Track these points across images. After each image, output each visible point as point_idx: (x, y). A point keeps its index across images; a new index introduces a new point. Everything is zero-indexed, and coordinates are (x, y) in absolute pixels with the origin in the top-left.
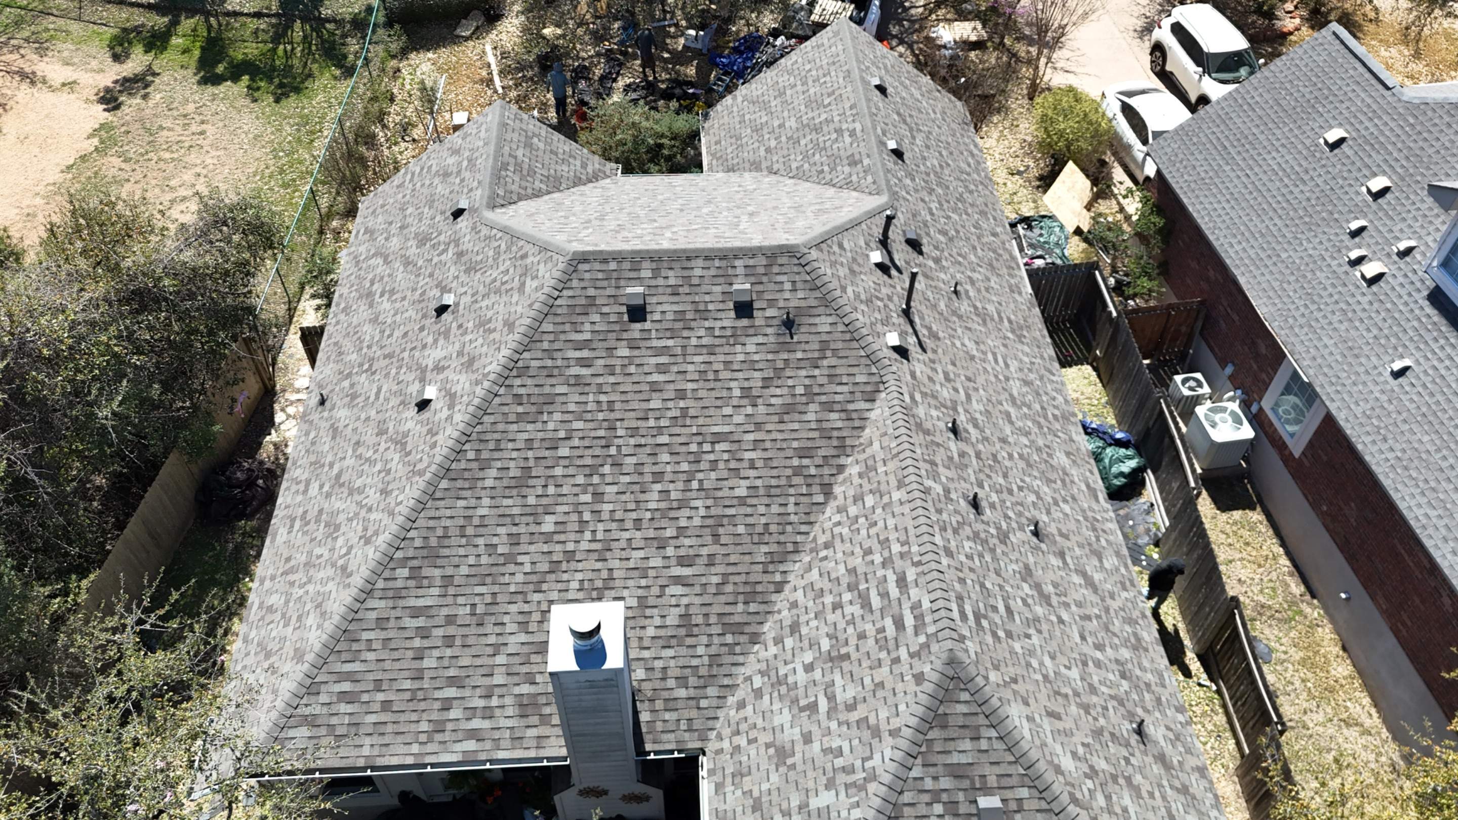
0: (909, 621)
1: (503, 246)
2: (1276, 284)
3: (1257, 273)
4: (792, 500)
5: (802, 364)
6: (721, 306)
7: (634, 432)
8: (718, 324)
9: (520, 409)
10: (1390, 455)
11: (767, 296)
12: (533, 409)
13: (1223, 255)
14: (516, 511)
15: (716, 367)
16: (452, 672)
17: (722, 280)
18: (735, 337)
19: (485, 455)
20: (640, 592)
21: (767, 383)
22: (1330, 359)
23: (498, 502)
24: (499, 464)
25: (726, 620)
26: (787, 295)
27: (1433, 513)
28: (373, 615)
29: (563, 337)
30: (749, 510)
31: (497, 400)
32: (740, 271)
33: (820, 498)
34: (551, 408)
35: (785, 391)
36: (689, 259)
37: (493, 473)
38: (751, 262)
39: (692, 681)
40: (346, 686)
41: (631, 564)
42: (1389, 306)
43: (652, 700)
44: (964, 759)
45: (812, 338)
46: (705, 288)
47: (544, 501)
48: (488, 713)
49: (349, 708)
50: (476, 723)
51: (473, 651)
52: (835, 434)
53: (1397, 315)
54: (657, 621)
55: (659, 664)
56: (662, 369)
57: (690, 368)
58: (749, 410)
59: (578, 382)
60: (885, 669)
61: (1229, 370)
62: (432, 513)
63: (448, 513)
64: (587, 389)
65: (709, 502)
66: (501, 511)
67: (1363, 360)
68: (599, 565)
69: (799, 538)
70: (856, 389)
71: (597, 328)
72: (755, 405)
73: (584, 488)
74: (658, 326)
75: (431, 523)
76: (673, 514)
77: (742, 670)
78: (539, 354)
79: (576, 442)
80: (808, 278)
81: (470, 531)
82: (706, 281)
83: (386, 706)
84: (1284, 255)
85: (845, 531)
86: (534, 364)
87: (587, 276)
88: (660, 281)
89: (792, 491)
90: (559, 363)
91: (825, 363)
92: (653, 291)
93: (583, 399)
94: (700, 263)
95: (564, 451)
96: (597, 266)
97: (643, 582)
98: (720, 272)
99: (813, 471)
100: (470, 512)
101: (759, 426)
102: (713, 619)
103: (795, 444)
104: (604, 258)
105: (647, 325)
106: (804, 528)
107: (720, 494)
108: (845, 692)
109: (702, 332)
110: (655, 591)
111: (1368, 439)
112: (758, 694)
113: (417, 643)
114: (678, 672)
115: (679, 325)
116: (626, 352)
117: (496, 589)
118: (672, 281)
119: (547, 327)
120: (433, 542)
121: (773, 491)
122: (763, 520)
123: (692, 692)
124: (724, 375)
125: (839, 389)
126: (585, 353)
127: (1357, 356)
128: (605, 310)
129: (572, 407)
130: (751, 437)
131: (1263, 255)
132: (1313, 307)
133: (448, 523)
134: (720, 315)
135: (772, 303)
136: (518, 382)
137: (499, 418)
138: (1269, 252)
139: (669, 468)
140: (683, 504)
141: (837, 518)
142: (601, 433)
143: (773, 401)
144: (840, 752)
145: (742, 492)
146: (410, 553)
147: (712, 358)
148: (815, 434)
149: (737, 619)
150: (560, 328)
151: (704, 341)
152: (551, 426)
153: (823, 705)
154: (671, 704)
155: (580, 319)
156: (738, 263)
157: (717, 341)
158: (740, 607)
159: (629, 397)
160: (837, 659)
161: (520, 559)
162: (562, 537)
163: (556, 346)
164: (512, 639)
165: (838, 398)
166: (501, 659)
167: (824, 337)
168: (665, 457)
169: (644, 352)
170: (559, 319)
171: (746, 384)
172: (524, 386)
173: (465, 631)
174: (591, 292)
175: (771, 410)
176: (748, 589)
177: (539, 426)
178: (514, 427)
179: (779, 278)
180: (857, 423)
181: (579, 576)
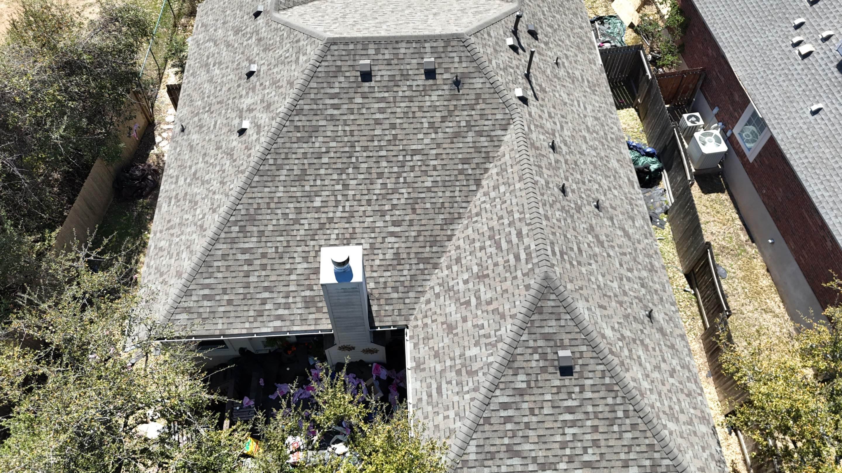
0: (523, 256)
1: (285, 34)
2: (748, 58)
3: (737, 51)
4: (458, 188)
5: (465, 108)
6: (417, 72)
7: (366, 149)
8: (415, 83)
9: (299, 135)
10: (805, 161)
11: (444, 66)
12: (307, 134)
13: (718, 40)
14: (299, 194)
15: (414, 109)
16: (266, 284)
17: (417, 56)
18: (425, 91)
19: (279, 162)
20: (371, 241)
21: (444, 119)
22: (775, 104)
23: (288, 189)
24: (288, 167)
25: (420, 256)
26: (456, 65)
27: (826, 194)
28: (220, 252)
29: (322, 91)
30: (433, 195)
31: (285, 129)
32: (428, 50)
33: (474, 188)
34: (316, 134)
35: (454, 124)
36: (397, 42)
37: (285, 172)
38: (435, 44)
39: (401, 289)
40: (207, 292)
41: (366, 225)
42: (813, 71)
43: (378, 299)
44: (551, 330)
45: (470, 92)
46: (407, 61)
47: (315, 189)
48: (287, 306)
49: (209, 304)
50: (280, 312)
51: (278, 272)
52: (484, 150)
53: (817, 77)
54: (381, 257)
55: (382, 280)
56: (381, 111)
57: (398, 110)
58: (433, 136)
59: (332, 118)
60: (509, 283)
61: (716, 110)
62: (250, 195)
63: (260, 195)
64: (337, 123)
65: (410, 190)
66: (290, 194)
67: (795, 104)
68: (347, 225)
69: (461, 211)
70: (496, 123)
71: (343, 85)
72: (436, 133)
73: (338, 181)
74: (379, 84)
75: (250, 201)
76: (389, 197)
77: (428, 283)
78: (309, 102)
79: (332, 155)
80: (469, 55)
81: (272, 205)
82: (408, 56)
83: (230, 302)
84: (754, 40)
85: (488, 206)
86: (306, 107)
87: (336, 53)
88: (380, 57)
89: (458, 183)
90: (321, 107)
91: (478, 107)
92: (376, 63)
93: (335, 129)
94: (404, 45)
95: (325, 160)
96: (342, 47)
97: (373, 235)
98: (416, 51)
99: (470, 172)
100: (272, 195)
101: (439, 145)
102: (412, 256)
103: (460, 156)
104: (346, 41)
105: (373, 84)
106: (464, 205)
107: (416, 185)
108: (486, 295)
109: (405, 88)
110: (380, 240)
111: (793, 151)
112: (438, 296)
113: (246, 268)
114: (393, 284)
115: (392, 84)
116: (360, 100)
117: (289, 238)
118: (387, 57)
119: (313, 85)
120: (252, 212)
121: (447, 184)
122: (441, 200)
123: (401, 295)
124: (418, 114)
125: (486, 123)
126: (336, 101)
127: (791, 102)
128: (348, 74)
129: (329, 134)
130: (434, 152)
131: (742, 40)
132: (769, 72)
133: (260, 201)
134: (416, 77)
135: (447, 70)
136: (297, 118)
137: (287, 140)
138: (746, 38)
139: (386, 170)
140: (395, 191)
141: (483, 199)
142: (347, 149)
143: (448, 130)
144: (482, 326)
145: (429, 184)
146: (239, 218)
147: (411, 104)
148: (472, 150)
149: (426, 255)
150: (321, 85)
151: (407, 94)
152: (317, 145)
153: (474, 301)
154: (389, 301)
155: (332, 80)
156: (427, 45)
157: (414, 94)
158: (428, 249)
159: (362, 128)
160: (482, 277)
161: (302, 221)
162: (326, 210)
163: (319, 96)
164: (299, 266)
165: (486, 128)
166: (293, 277)
167: (478, 91)
168: (384, 164)
169: (370, 100)
170: (320, 80)
171: (431, 120)
172: (300, 121)
173: (272, 261)
174: (339, 63)
175: (446, 136)
176: (432, 239)
177: (310, 145)
178: (296, 145)
179: (452, 55)
180: (496, 144)
181: (336, 231)
